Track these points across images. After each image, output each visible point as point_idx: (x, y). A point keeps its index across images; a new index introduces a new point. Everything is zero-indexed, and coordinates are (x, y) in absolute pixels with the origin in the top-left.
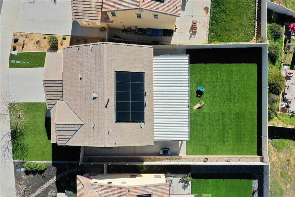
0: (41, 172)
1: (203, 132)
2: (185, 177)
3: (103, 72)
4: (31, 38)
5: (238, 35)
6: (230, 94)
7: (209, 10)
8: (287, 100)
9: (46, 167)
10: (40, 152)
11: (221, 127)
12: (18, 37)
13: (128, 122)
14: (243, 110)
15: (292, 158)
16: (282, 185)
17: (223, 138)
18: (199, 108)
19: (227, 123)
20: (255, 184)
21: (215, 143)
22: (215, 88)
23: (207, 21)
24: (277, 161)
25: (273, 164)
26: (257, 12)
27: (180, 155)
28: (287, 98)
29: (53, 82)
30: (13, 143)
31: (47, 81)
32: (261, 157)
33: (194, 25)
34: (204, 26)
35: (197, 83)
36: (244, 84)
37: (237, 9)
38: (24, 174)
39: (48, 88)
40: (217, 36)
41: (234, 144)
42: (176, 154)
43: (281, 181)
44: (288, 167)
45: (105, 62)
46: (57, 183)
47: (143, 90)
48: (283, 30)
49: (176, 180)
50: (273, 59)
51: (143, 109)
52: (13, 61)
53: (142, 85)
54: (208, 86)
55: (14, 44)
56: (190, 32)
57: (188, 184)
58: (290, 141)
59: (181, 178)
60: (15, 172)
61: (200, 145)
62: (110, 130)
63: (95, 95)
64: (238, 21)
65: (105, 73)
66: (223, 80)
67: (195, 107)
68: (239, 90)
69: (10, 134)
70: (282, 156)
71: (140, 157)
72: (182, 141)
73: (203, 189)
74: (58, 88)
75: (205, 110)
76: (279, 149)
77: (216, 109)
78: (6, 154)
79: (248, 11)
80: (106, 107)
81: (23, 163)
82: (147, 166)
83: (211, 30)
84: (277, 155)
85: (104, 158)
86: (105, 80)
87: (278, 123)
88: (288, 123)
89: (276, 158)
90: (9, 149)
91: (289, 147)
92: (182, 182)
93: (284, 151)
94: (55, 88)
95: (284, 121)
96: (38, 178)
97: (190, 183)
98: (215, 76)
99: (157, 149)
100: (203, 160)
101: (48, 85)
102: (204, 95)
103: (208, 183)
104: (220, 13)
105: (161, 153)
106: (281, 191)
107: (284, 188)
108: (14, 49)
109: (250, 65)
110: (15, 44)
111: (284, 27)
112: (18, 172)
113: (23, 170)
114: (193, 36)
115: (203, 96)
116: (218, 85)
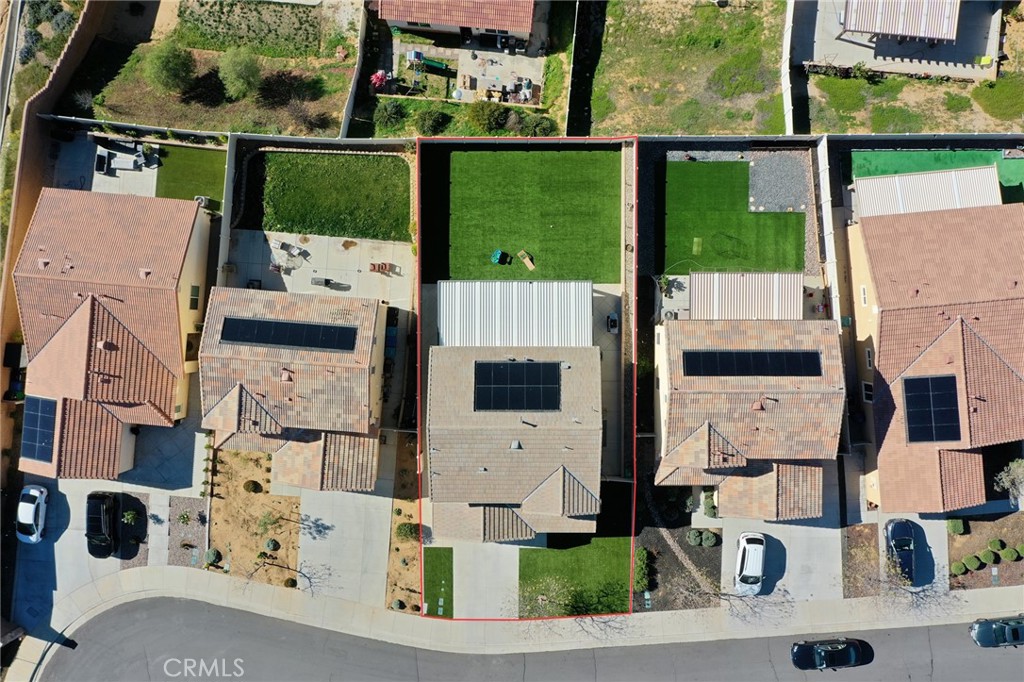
0: (651, 558)
1: (578, 253)
2: (661, 288)
3: (477, 430)
4: (397, 576)
5: (396, 186)
6: (507, 201)
7: (350, 239)
8: (516, 86)
9: (641, 548)
10: (614, 561)
11: (568, 218)
12: (396, 600)
13: (559, 390)
14: (536, 178)
15: (627, 81)
16: (679, 102)
17: (589, 215)
18: (532, 260)
19: (561, 209)
20: (674, 156)
21: (597, 230)
22: (494, 231)
23: (370, 244)
24: (631, 114)
25: (638, 121)
26: (355, 152)
27: (620, 295)
28: (513, 88)
29: (487, 524)
30: (597, 612)
31: (485, 534)
32: (623, 144)
33: (377, 268)
34: (378, 249)
35: (485, 264)
36: (488, 176)
37: (348, 189)
38: (656, 591)
39: (497, 533)
40: (397, 225)
41: (599, 195)
42: (618, 302)
43: (672, 104)
44: (645, 90)
45: (459, 427)
46: (670, 526)
47: (505, 365)
48: (384, 99)
49: (667, 304)
50: (442, 122)
51: (538, 365)
52: (440, 611)
53: (497, 365)
54: (491, 243)
55: (408, 609)
56: (388, 276)
57: (675, 280)
58: (595, 82)
59: (664, 294)
60: (652, 610)
61: (601, 258)
62: (574, 420)
63: (515, 445)
64: (371, 185)
65: (479, 427)
66: (479, 215)
67: (530, 266)
68: (499, 185)
69: (579, 619)
70: (623, 101)
71: (623, 371)
72: (594, 291)
73: (684, 253)
74: (497, 516)
75: (536, 248)
76: (610, 108)
77: (534, 227)
78: (617, 625)
79: (353, 169)
80: (535, 426)
81: (635, 593)
82: (639, 357)
83: (386, 237)
84: (621, 113)
85: (625, 437)
86: (490, 427)
87: (561, 109)
88: (559, 87)
89: (625, 116)
90: (607, 620)
91: (606, 86)
92: (671, 292)
93: (613, 97)
94: (497, 521)
95: (556, 94)
96: (663, 564)
97: (671, 278)
98: (472, 229)
99: (608, 340)
100: (629, 253)
101: (492, 534)
102: (508, 250)
103: (673, 244)
104: (356, 219)
105: (616, 331)
106: (688, 104)
107: (685, 97)
108: (417, 608)
109: (453, 165)
110: (408, 606)
111: (378, 95)
112: (652, 605)
113: (647, 595)
114: (397, 270)
115: (510, 253)
116: (491, 224)
